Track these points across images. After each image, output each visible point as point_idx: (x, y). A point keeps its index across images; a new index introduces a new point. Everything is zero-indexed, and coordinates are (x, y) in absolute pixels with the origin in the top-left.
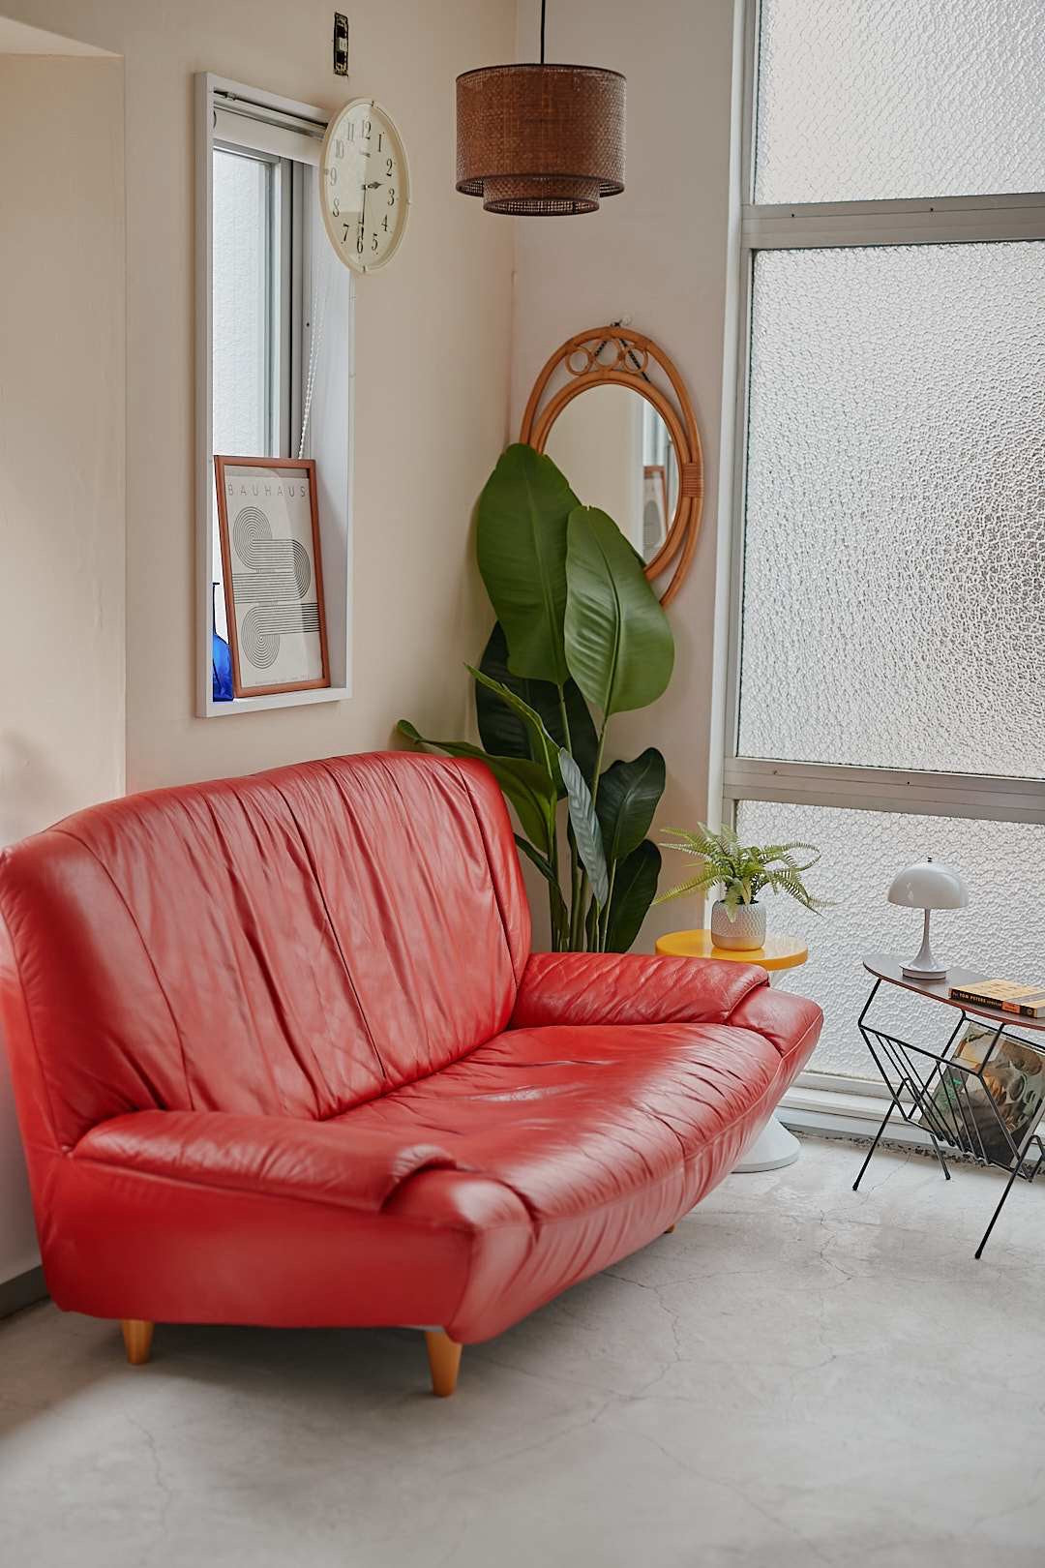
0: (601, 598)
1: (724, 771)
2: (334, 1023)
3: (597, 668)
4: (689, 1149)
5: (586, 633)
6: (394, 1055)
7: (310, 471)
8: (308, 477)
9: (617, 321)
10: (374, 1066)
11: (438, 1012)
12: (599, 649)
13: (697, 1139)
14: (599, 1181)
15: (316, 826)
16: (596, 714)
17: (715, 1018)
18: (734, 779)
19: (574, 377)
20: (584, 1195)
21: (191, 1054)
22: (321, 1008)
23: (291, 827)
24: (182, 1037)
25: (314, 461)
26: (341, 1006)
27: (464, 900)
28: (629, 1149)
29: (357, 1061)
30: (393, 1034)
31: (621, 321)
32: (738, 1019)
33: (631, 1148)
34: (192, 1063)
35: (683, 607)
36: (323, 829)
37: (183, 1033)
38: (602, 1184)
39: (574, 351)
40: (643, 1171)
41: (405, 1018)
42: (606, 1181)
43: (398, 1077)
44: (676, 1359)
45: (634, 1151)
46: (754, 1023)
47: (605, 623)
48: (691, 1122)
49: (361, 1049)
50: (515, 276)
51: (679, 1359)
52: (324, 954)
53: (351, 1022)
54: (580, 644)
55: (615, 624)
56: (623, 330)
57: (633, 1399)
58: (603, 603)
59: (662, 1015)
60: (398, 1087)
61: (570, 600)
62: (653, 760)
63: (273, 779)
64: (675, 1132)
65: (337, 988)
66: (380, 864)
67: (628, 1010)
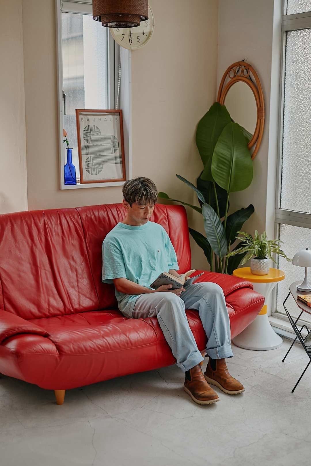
0: (226, 154)
1: (275, 213)
3: (224, 177)
5: (220, 165)
7: (120, 113)
8: (119, 115)
9: (243, 60)
12: (225, 171)
18: (280, 216)
19: (231, 79)
25: (122, 110)
31: (244, 59)
39: (230, 71)
40: (128, 343)
47: (227, 162)
50: (218, 46)
54: (218, 169)
55: (230, 162)
56: (245, 63)
58: (227, 156)
61: (214, 155)
62: (251, 209)
63: (78, 210)
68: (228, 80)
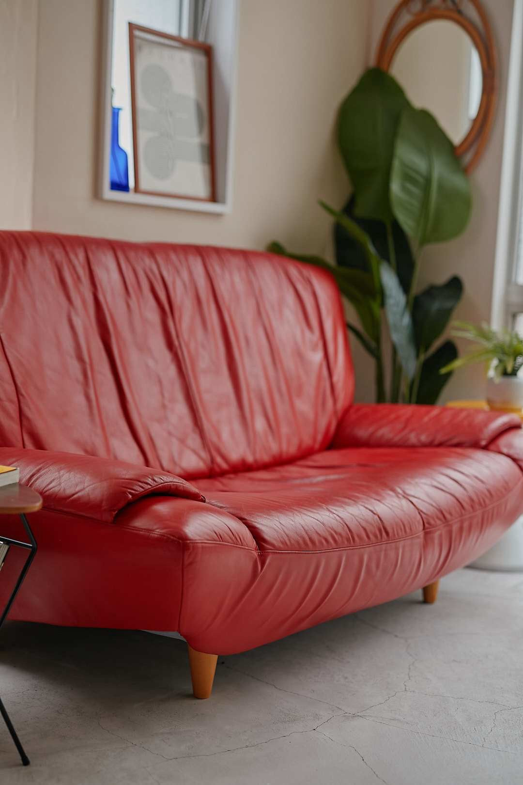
0: (420, 163)
1: (507, 293)
2: (173, 419)
3: (414, 210)
4: (429, 523)
5: (409, 186)
6: (223, 450)
7: (208, 52)
10: (204, 454)
11: (267, 429)
12: (416, 197)
13: (438, 518)
14: (332, 529)
15: (179, 284)
16: (414, 244)
17: (476, 445)
18: (514, 299)
19: (414, 16)
20: (316, 538)
21: (27, 412)
22: (164, 406)
23: (155, 277)
24: (21, 397)
25: (211, 46)
26: (181, 408)
27: (299, 355)
28: (370, 512)
29: (189, 448)
30: (225, 435)
32: (492, 447)
33: (372, 511)
34: (28, 419)
35: (481, 174)
36: (184, 284)
37: (22, 395)
38: (335, 532)
40: (380, 531)
41: (237, 426)
42: (339, 530)
43: (224, 466)
44: (404, 689)
45: (374, 513)
46: (505, 450)
47: (421, 179)
48: (434, 504)
49: (194, 441)
51: (406, 690)
52: (172, 370)
53: (188, 421)
54: (403, 193)
55: (428, 181)
57: (354, 716)
58: (420, 167)
59: (436, 442)
60: (223, 474)
61: (396, 163)
62: (455, 285)
63: (152, 249)
64: (418, 509)
65: (180, 396)
66: (231, 317)
67: (413, 438)
68: (406, 19)
